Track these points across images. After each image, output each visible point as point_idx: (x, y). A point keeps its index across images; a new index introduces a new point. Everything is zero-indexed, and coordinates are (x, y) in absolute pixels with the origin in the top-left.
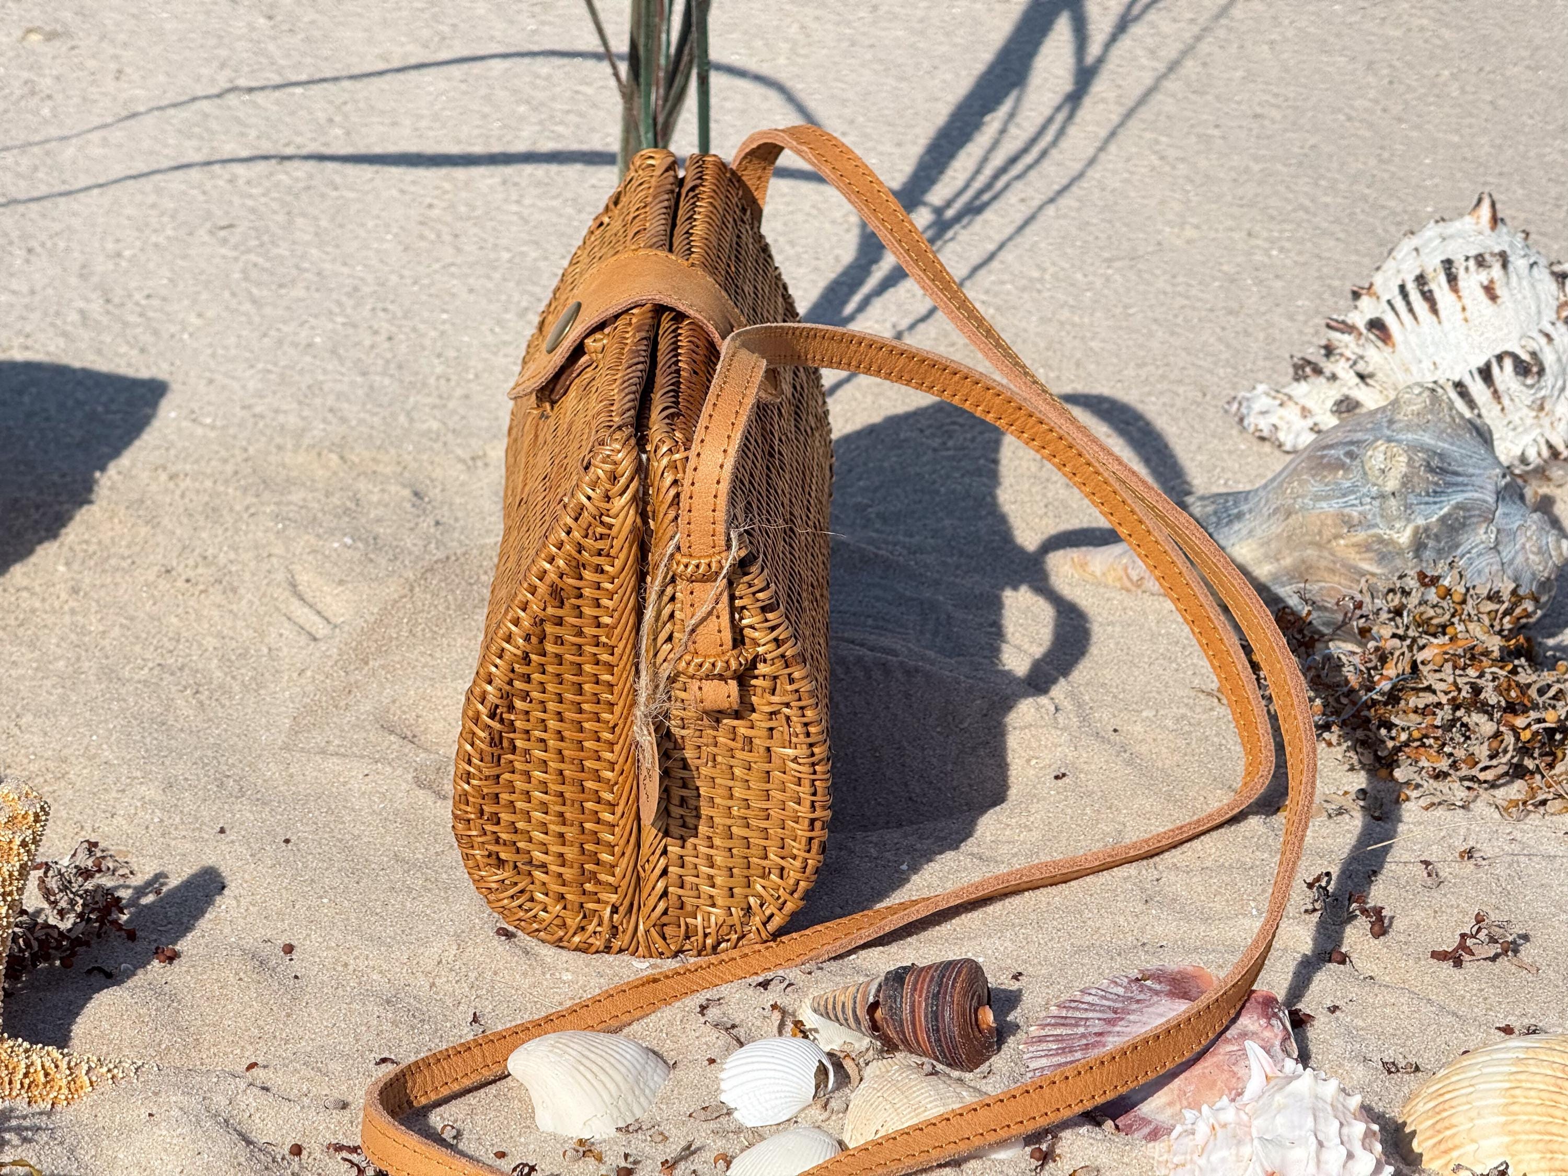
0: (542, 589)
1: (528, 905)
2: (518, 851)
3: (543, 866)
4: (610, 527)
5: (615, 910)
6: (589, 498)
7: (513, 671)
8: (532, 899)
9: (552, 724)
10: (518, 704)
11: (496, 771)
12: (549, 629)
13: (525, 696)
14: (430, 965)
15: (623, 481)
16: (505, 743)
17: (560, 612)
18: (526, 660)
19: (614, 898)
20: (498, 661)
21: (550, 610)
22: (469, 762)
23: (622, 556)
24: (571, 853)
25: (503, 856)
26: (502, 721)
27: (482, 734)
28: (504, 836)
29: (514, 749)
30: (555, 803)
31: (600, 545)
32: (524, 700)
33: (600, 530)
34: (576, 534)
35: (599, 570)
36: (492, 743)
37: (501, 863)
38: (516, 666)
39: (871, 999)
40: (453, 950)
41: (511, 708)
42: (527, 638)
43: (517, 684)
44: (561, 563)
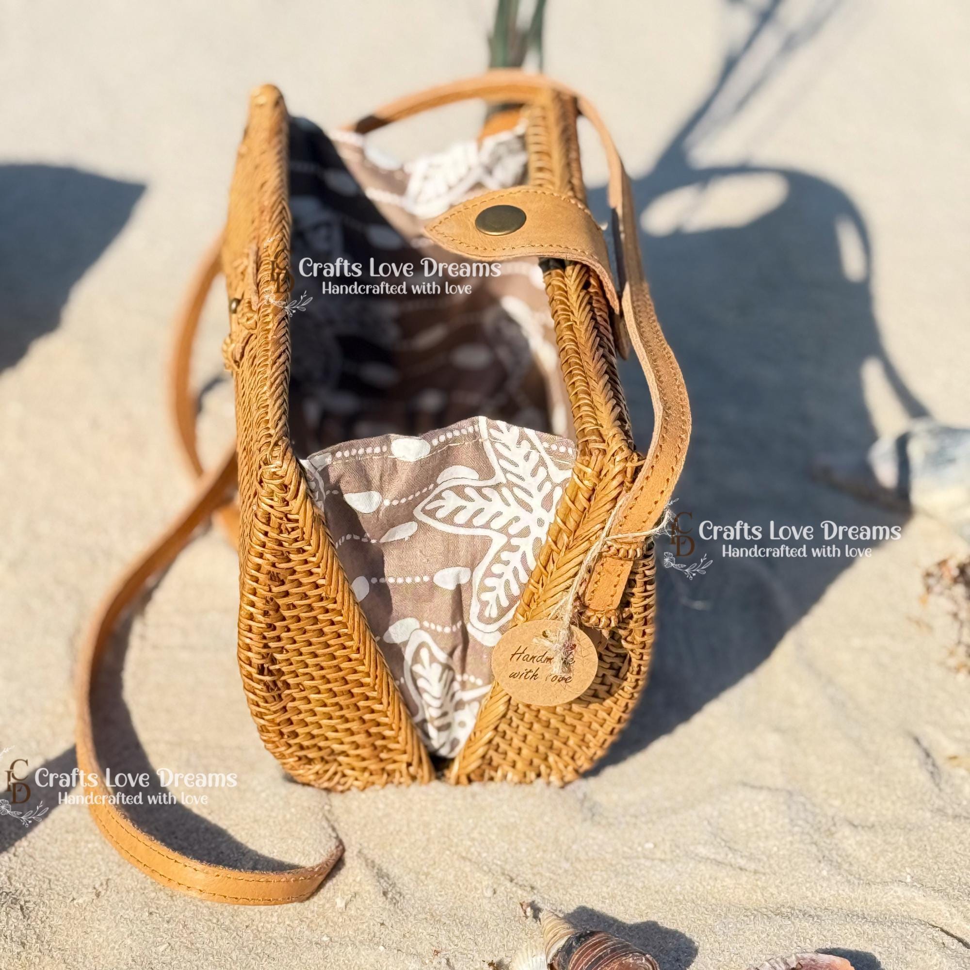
0: (262, 577)
1: (343, 780)
2: (320, 749)
3: (344, 753)
4: (297, 521)
5: (409, 765)
6: (272, 507)
7: (264, 638)
8: (344, 776)
9: (311, 661)
10: (278, 656)
11: (282, 704)
12: (281, 602)
13: (282, 650)
15: (292, 488)
16: (280, 684)
17: (283, 588)
18: (271, 627)
19: (405, 758)
20: (250, 635)
21: (275, 589)
22: (258, 705)
23: (314, 537)
24: (360, 738)
25: (311, 756)
26: (270, 673)
27: (260, 687)
28: (306, 743)
29: (288, 686)
30: (335, 711)
31: (294, 535)
32: (281, 652)
33: (290, 525)
34: (273, 534)
35: (301, 551)
36: (268, 689)
37: (310, 761)
38: (266, 634)
41: (274, 661)
42: (266, 614)
43: (272, 645)
44: (268, 556)
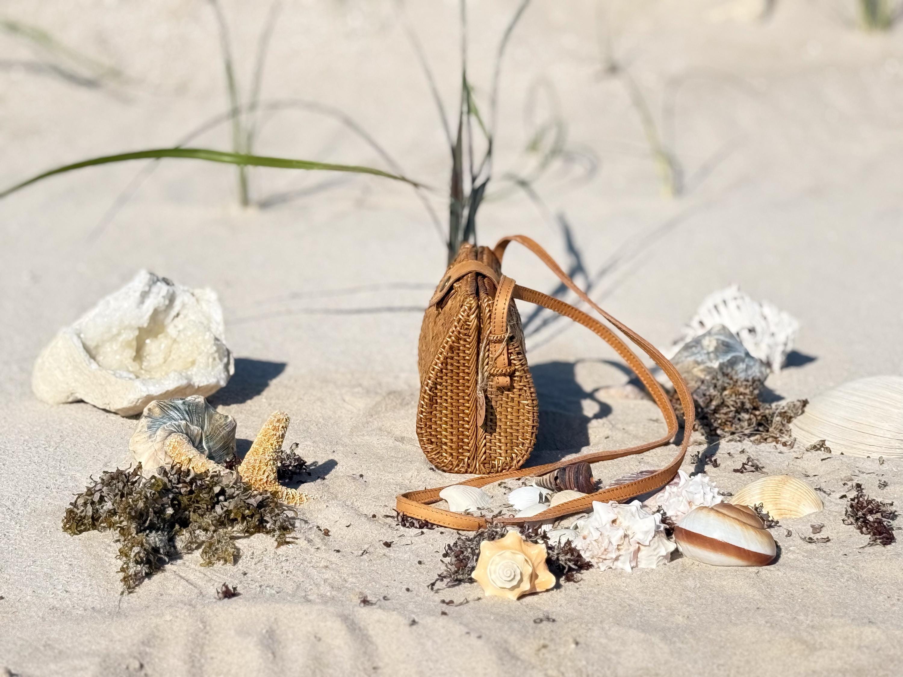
0: (447, 346)
1: (440, 457)
2: (437, 438)
3: (446, 444)
4: (469, 325)
5: (469, 459)
6: (462, 316)
7: (437, 375)
8: (442, 455)
9: (449, 394)
10: (439, 387)
11: (430, 410)
12: (449, 361)
13: (441, 384)
14: (410, 477)
15: (473, 310)
16: (434, 401)
17: (452, 355)
18: (441, 371)
19: (468, 454)
20: (433, 372)
21: (449, 354)
22: (422, 407)
23: (473, 335)
24: (455, 439)
25: (433, 440)
26: (433, 393)
27: (427, 397)
28: (433, 433)
29: (437, 403)
30: (450, 421)
31: (466, 332)
32: (440, 385)
33: (466, 327)
34: (458, 328)
35: (465, 340)
36: (430, 400)
37: (432, 443)
38: (438, 374)
39: (555, 475)
40: (416, 473)
41: (436, 389)
42: (442, 364)
43: (438, 380)
44: (453, 338)
